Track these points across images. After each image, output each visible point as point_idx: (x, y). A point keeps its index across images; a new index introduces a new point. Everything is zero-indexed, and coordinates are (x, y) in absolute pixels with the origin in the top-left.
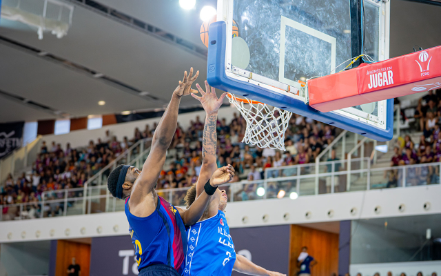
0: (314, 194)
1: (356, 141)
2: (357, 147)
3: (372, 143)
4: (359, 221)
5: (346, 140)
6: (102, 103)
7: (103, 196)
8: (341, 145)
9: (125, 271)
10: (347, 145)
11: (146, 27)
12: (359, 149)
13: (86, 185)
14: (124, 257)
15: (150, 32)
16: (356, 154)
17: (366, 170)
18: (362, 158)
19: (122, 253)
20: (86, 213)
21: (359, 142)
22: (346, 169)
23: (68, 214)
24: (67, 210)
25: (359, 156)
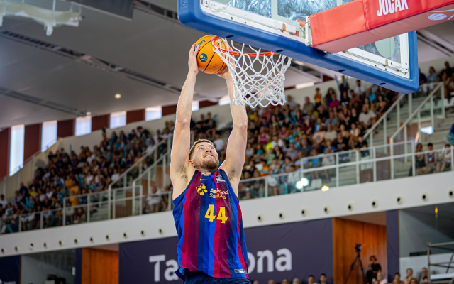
0: (355, 183)
1: (398, 124)
2: (399, 129)
3: (416, 125)
4: (407, 211)
5: (387, 124)
6: (118, 96)
7: (129, 198)
8: (382, 129)
9: (157, 278)
10: (388, 128)
11: (165, 12)
12: (402, 131)
13: (110, 187)
14: (155, 263)
15: (169, 18)
16: (399, 138)
17: (410, 155)
18: (406, 142)
19: (152, 259)
20: (112, 218)
21: (401, 124)
22: (389, 155)
23: (92, 220)
24: (91, 216)
25: (402, 139)
